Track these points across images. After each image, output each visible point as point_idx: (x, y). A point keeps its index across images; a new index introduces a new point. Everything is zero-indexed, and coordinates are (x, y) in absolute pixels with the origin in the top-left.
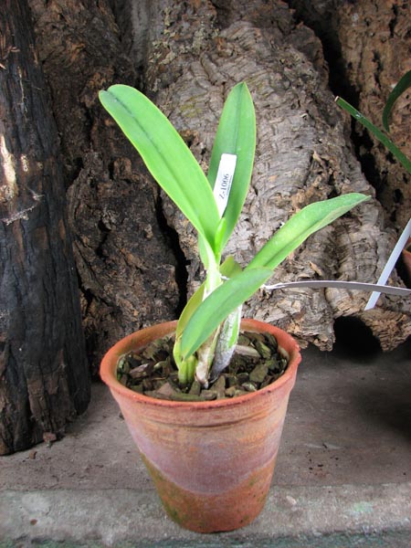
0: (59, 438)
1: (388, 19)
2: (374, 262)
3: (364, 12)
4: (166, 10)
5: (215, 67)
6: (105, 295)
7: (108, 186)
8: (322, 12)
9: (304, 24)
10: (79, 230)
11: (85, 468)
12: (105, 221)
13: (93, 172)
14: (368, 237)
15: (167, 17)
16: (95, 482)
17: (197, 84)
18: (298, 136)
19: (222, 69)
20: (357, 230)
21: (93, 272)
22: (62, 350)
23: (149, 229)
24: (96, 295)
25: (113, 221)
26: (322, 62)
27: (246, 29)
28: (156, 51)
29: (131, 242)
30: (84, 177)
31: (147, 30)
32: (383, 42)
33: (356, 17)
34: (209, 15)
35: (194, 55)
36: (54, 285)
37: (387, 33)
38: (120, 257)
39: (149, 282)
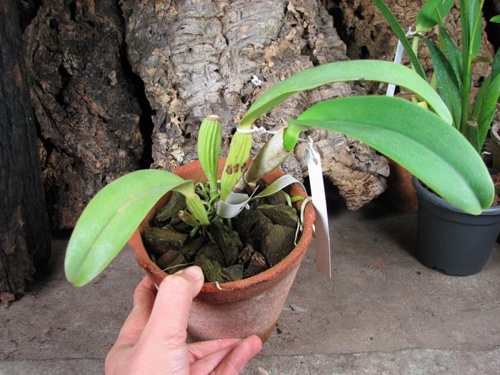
7: (70, 27)
10: (38, 74)
11: (46, 331)
12: (67, 66)
13: (53, 11)
14: (340, 94)
16: (57, 346)
21: (53, 121)
22: (19, 207)
23: (113, 76)
24: (56, 145)
25: (75, 66)
29: (94, 89)
30: (43, 16)
36: (9, 138)
38: (82, 105)
39: (112, 131)
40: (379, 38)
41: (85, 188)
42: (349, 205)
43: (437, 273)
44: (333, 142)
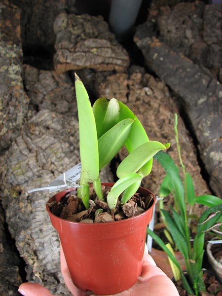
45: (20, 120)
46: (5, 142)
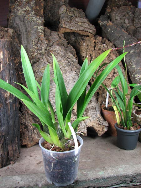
0: (15, 162)
1: (93, 45)
2: (96, 112)
3: (87, 43)
4: (33, 40)
5: (49, 58)
6: (23, 122)
8: (73, 41)
9: (71, 45)
11: (25, 170)
14: (93, 106)
15: (34, 42)
17: (45, 63)
18: (74, 79)
19: (51, 59)
20: (91, 104)
22: (17, 138)
26: (76, 56)
27: (58, 48)
28: (31, 52)
31: (27, 45)
32: (92, 51)
33: (84, 44)
34: (46, 43)
35: (42, 54)
37: (93, 49)
38: (26, 112)
39: (34, 118)
40: (102, 90)
41: (28, 134)
42: (99, 134)
43: (124, 150)
44: (93, 118)
45: (43, 50)
46: (36, 59)
